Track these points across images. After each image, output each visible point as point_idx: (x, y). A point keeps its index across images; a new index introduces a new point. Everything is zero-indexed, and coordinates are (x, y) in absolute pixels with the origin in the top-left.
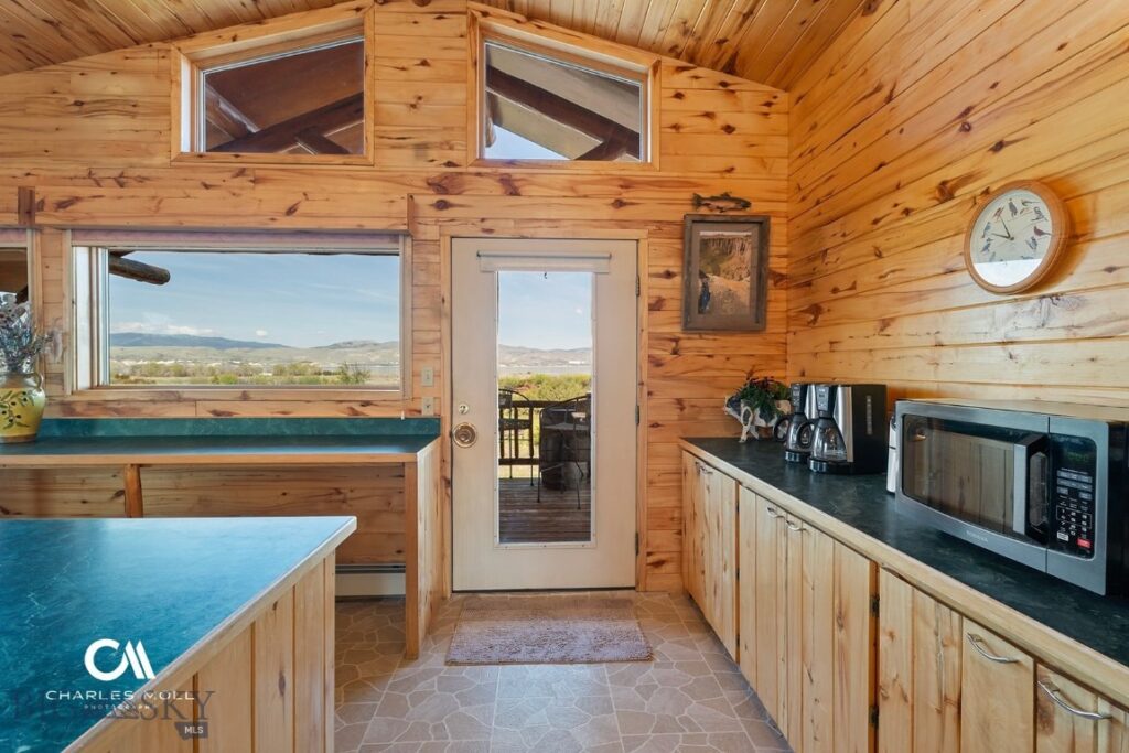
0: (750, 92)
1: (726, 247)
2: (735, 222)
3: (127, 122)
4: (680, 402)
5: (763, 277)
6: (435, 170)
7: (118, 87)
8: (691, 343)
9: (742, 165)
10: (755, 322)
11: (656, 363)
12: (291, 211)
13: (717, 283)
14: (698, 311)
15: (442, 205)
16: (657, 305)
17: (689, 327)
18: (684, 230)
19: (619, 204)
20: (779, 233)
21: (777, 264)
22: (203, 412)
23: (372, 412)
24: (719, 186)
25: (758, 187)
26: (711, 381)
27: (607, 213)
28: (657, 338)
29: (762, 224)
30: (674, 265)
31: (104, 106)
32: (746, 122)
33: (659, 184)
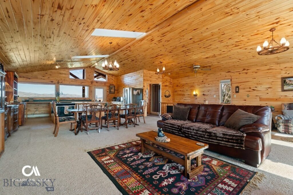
0: (114, 77)
1: (112, 88)
2: (113, 86)
3: (64, 75)
4: (109, 99)
5: (115, 90)
6: (91, 81)
7: (64, 72)
8: (110, 94)
9: (113, 82)
10: (114, 93)
11: (107, 96)
12: (81, 84)
13: (112, 90)
14: (110, 92)
15: (92, 84)
16: (107, 92)
17: (110, 93)
18: (109, 86)
19: (105, 84)
20: (116, 87)
21: (116, 89)
22: (71, 99)
23: (86, 99)
24: (112, 83)
25: (114, 84)
26: (111, 97)
27: (104, 85)
28: (107, 94)
29: (115, 86)
30: (109, 89)
31: (62, 74)
32: (113, 79)
33: (107, 83)
